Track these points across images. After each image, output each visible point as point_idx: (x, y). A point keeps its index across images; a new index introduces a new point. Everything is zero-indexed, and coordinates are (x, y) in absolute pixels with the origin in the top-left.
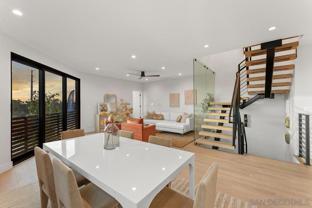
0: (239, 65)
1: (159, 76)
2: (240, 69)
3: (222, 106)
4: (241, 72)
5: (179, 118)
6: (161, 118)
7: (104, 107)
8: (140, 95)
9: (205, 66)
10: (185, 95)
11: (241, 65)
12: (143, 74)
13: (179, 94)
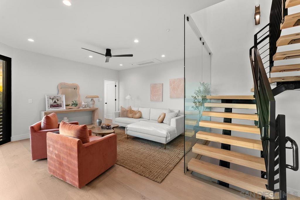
0: (256, 36)
1: (131, 55)
2: (258, 41)
3: (221, 100)
4: (259, 46)
5: (162, 116)
6: (137, 115)
7: (57, 101)
8: (116, 86)
9: (200, 38)
10: (171, 85)
11: (259, 36)
12: (108, 53)
13: (163, 84)
